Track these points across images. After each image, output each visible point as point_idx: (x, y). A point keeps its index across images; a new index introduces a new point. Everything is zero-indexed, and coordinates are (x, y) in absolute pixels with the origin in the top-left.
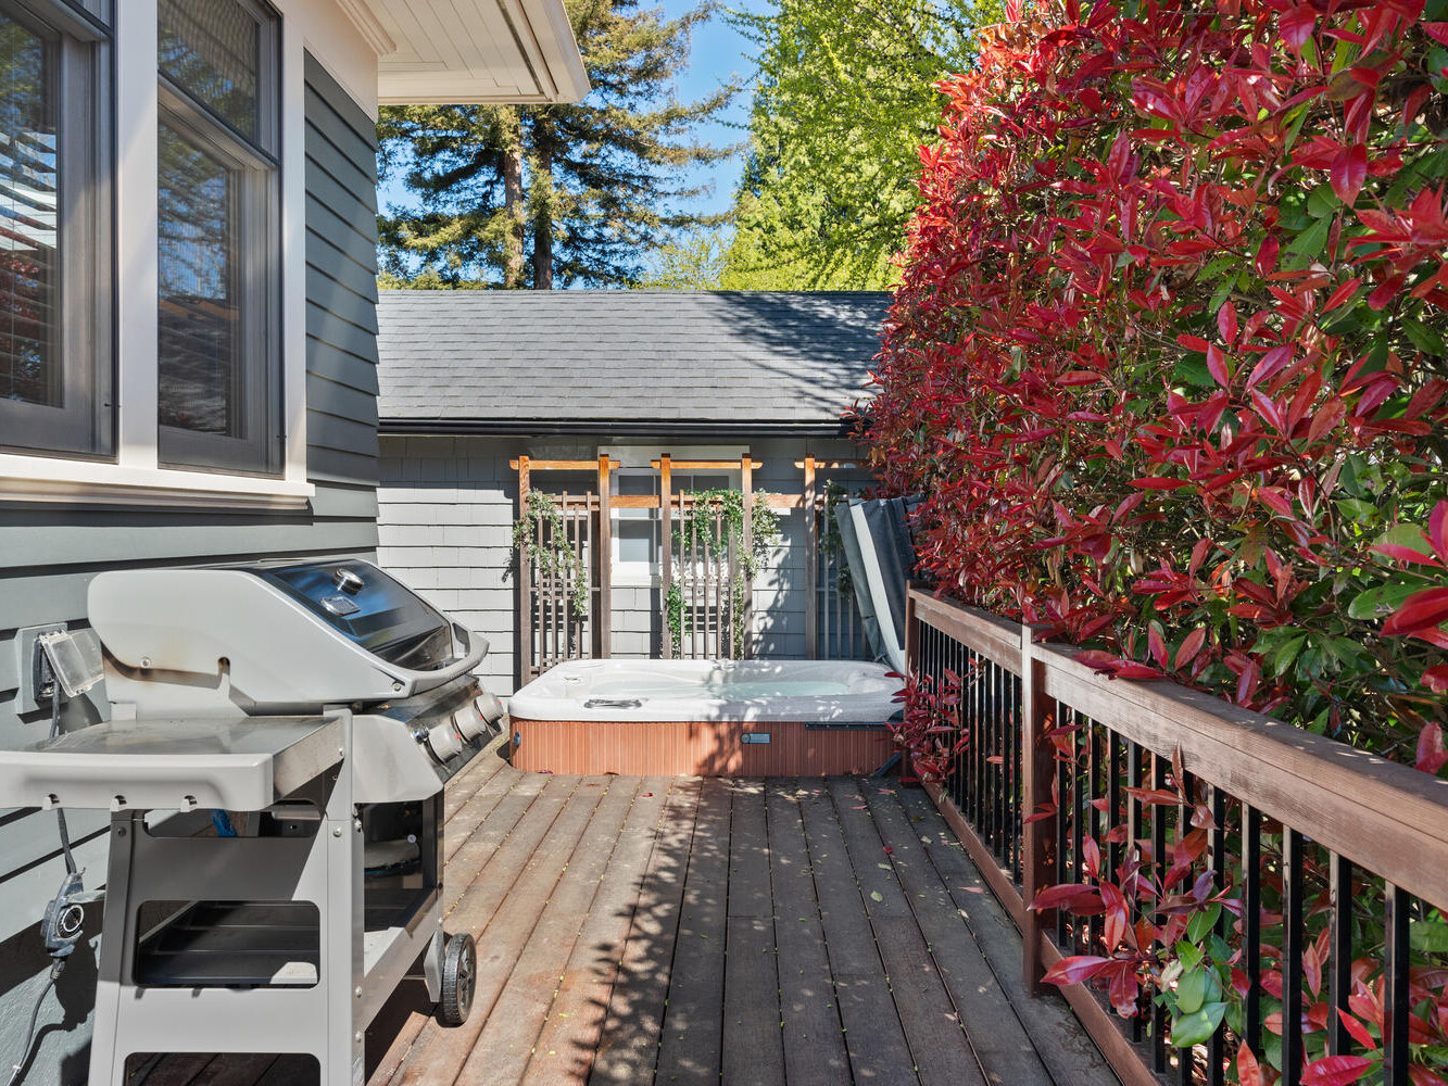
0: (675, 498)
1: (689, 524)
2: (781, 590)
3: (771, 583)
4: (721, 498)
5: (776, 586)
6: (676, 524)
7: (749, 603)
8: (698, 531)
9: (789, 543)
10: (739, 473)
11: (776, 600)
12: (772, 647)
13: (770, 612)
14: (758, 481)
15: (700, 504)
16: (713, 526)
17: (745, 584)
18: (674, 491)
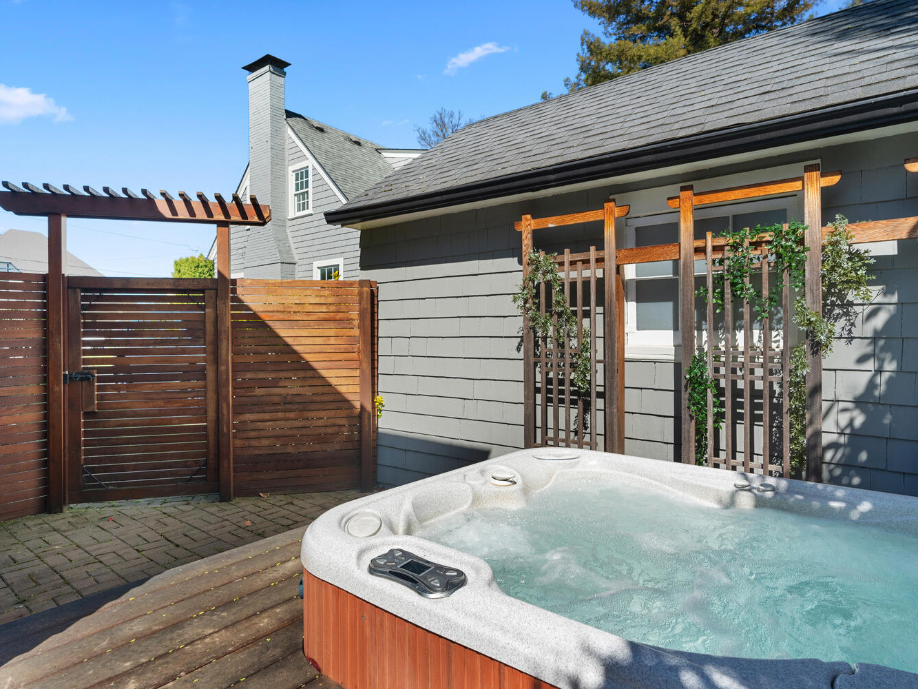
0: (699, 243)
1: (719, 280)
2: (879, 371)
3: (862, 359)
4: (768, 236)
5: (870, 365)
6: (701, 281)
7: (817, 389)
8: (733, 285)
9: (895, 299)
10: (798, 197)
11: (872, 385)
12: (863, 456)
13: (860, 402)
14: (831, 204)
15: (735, 247)
16: (756, 278)
17: (808, 359)
18: (699, 233)
